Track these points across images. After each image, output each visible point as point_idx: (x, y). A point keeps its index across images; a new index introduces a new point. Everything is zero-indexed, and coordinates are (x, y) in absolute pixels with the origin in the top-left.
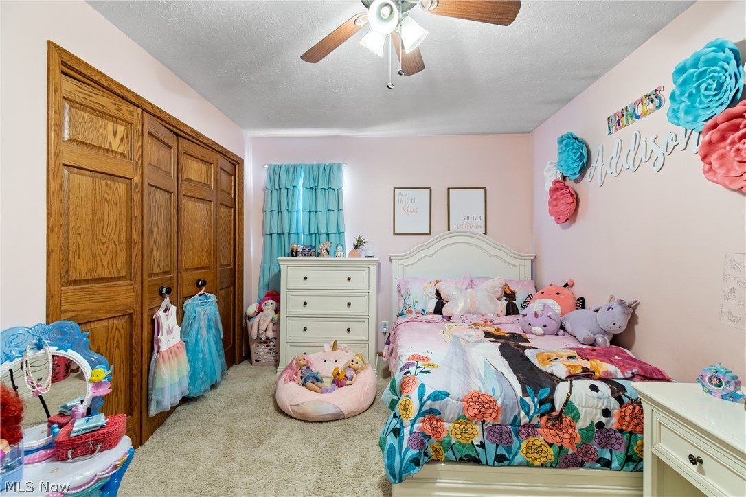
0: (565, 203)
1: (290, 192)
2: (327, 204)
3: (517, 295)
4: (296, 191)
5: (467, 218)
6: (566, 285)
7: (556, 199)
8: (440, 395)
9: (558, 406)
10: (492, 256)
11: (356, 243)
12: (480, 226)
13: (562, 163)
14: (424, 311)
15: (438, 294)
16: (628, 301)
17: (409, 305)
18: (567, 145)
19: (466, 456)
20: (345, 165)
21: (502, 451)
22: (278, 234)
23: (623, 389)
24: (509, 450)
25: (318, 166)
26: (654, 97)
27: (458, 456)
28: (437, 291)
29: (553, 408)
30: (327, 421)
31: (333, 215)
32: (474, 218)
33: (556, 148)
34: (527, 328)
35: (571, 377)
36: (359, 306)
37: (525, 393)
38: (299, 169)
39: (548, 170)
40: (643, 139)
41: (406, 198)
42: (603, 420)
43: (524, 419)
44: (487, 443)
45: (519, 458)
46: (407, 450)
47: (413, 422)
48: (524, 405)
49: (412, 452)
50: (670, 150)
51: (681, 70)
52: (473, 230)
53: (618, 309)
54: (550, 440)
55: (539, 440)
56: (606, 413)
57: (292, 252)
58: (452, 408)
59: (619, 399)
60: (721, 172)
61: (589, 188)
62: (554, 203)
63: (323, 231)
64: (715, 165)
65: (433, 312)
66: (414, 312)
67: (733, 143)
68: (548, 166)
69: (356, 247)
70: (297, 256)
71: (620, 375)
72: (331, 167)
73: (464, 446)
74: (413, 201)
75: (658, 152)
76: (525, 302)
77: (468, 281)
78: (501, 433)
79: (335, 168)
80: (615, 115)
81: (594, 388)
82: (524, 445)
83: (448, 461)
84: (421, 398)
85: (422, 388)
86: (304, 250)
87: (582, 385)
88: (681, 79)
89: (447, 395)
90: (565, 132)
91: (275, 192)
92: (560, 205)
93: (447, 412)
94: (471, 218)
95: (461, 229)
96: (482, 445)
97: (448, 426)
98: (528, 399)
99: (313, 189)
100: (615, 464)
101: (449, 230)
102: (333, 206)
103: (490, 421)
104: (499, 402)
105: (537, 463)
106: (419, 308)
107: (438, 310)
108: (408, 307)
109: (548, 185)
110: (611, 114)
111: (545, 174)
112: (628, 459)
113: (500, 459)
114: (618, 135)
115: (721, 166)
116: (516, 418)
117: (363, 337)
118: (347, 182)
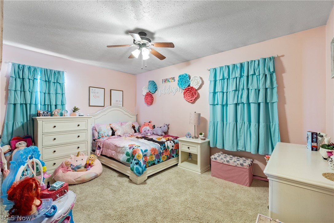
0: (149, 99)
1: (31, 81)
2: (56, 90)
3: (135, 127)
4: (35, 81)
5: (117, 101)
6: (149, 122)
7: (147, 98)
8: (146, 151)
9: (166, 147)
10: (126, 114)
11: (73, 110)
12: (121, 104)
13: (149, 88)
14: (108, 135)
15: (112, 129)
16: (168, 124)
17: (102, 134)
18: (151, 83)
19: (153, 163)
20: (66, 73)
21: (158, 160)
22: (21, 104)
23: (174, 141)
24: (159, 159)
25: (51, 70)
26: (173, 78)
27: (151, 164)
28: (111, 128)
29: (166, 148)
30: (92, 180)
31: (59, 96)
32: (119, 101)
33: (148, 84)
34: (146, 134)
35: (167, 141)
36: (83, 137)
37: (161, 146)
38: (37, 70)
39: (144, 89)
40: (171, 87)
41: (95, 91)
42: (172, 148)
43: (161, 152)
44: (156, 159)
45: (161, 161)
46: (143, 165)
47: (143, 158)
48: (161, 148)
49: (144, 165)
50: (176, 91)
51: (180, 76)
52: (119, 105)
53: (166, 126)
54: (166, 155)
55: (164, 155)
56: (173, 146)
57: (38, 114)
58: (149, 153)
59: (174, 143)
60: (186, 98)
61: (156, 96)
62: (146, 99)
63: (53, 103)
64: (185, 96)
65: (111, 135)
66: (104, 136)
67: (188, 93)
68: (144, 88)
69: (74, 111)
70: (40, 116)
71: (173, 139)
72: (59, 72)
73: (152, 161)
74: (98, 93)
75: (174, 91)
76: (138, 128)
77: (120, 124)
78: (158, 156)
79: (61, 73)
80: (164, 80)
81: (170, 142)
82: (162, 157)
83: (149, 166)
84: (142, 152)
85: (142, 150)
86: (44, 113)
87: (168, 142)
88: (180, 78)
89: (147, 150)
90: (152, 80)
91: (18, 80)
92: (148, 100)
93: (148, 154)
94: (118, 101)
95: (115, 105)
96: (155, 160)
97: (148, 158)
98: (162, 147)
99: (48, 82)
100: (175, 156)
101: (111, 105)
102: (59, 91)
103: (156, 154)
104: (157, 149)
105: (164, 160)
106: (106, 135)
107: (113, 134)
108: (101, 135)
109: (145, 93)
110: (163, 79)
111: (143, 90)
112: (176, 154)
113: (158, 162)
114: (164, 84)
115: (186, 97)
116: (160, 152)
117: (85, 150)
118: (67, 81)
